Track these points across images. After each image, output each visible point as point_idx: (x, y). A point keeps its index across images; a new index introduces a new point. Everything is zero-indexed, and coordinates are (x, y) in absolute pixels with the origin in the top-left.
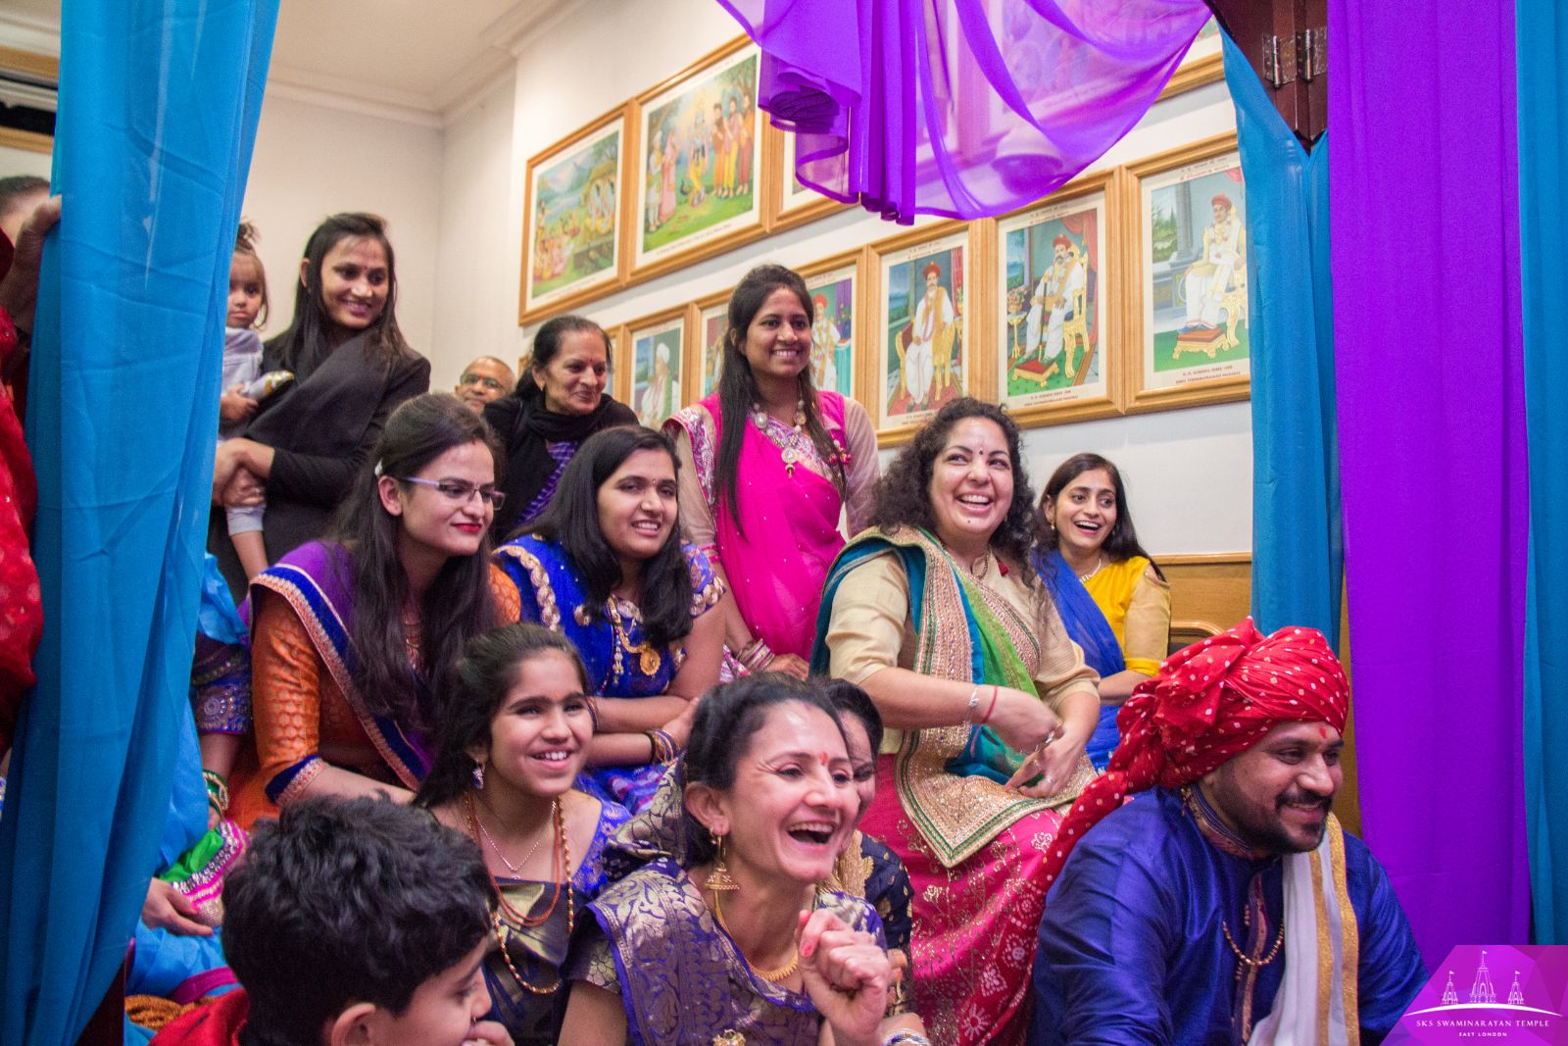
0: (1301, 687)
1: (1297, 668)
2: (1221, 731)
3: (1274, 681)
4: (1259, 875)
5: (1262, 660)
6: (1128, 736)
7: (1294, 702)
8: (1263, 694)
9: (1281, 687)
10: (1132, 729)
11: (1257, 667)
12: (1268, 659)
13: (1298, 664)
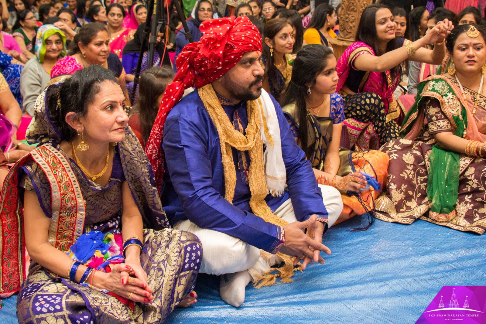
0: (252, 39)
1: (249, 32)
2: (227, 61)
3: (243, 38)
4: (237, 111)
5: (237, 31)
6: (182, 68)
7: (250, 45)
8: (240, 44)
9: (246, 40)
10: (183, 65)
11: (236, 34)
12: (239, 30)
13: (249, 30)
